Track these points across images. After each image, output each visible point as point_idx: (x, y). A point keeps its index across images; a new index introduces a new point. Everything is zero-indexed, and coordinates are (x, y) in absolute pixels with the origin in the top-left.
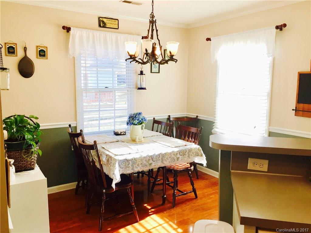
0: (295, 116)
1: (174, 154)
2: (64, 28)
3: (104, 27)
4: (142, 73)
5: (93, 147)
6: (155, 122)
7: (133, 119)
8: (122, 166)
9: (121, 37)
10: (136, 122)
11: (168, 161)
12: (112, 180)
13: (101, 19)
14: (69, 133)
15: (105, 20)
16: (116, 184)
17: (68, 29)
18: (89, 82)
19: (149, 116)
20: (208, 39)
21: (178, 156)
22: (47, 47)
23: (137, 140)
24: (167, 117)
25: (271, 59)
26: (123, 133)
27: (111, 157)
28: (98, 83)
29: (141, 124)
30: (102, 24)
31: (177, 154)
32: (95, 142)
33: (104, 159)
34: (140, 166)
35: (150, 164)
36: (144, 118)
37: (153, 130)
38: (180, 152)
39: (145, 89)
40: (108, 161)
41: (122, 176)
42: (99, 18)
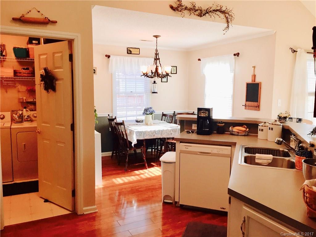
0: (245, 109)
1: (169, 131)
2: (106, 56)
3: (130, 54)
4: (155, 82)
5: (122, 124)
6: (164, 115)
7: (146, 111)
8: (137, 135)
9: (141, 60)
10: (148, 113)
11: (165, 135)
12: (132, 143)
13: (129, 49)
14: (108, 119)
15: (131, 49)
16: (134, 145)
17: (109, 57)
18: (121, 88)
19: (158, 112)
20: (199, 60)
21: (172, 132)
22: (96, 68)
23: (149, 124)
24: (173, 112)
25: (233, 74)
26: (141, 121)
27: (132, 130)
28: (126, 89)
29: (152, 114)
30: (129, 52)
31: (171, 131)
32: (123, 121)
33: (128, 132)
34: (148, 136)
35: (154, 135)
36: (153, 111)
37: (162, 120)
38: (173, 130)
39: (157, 93)
40: (130, 133)
41: (138, 140)
42: (127, 49)
